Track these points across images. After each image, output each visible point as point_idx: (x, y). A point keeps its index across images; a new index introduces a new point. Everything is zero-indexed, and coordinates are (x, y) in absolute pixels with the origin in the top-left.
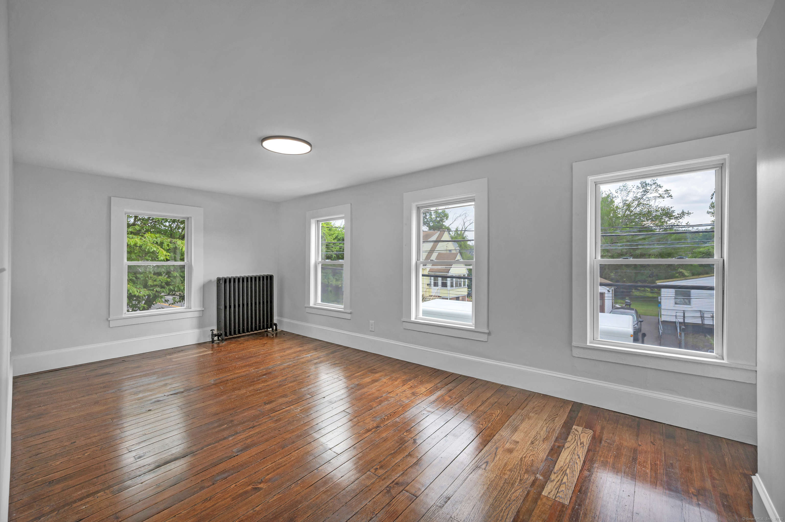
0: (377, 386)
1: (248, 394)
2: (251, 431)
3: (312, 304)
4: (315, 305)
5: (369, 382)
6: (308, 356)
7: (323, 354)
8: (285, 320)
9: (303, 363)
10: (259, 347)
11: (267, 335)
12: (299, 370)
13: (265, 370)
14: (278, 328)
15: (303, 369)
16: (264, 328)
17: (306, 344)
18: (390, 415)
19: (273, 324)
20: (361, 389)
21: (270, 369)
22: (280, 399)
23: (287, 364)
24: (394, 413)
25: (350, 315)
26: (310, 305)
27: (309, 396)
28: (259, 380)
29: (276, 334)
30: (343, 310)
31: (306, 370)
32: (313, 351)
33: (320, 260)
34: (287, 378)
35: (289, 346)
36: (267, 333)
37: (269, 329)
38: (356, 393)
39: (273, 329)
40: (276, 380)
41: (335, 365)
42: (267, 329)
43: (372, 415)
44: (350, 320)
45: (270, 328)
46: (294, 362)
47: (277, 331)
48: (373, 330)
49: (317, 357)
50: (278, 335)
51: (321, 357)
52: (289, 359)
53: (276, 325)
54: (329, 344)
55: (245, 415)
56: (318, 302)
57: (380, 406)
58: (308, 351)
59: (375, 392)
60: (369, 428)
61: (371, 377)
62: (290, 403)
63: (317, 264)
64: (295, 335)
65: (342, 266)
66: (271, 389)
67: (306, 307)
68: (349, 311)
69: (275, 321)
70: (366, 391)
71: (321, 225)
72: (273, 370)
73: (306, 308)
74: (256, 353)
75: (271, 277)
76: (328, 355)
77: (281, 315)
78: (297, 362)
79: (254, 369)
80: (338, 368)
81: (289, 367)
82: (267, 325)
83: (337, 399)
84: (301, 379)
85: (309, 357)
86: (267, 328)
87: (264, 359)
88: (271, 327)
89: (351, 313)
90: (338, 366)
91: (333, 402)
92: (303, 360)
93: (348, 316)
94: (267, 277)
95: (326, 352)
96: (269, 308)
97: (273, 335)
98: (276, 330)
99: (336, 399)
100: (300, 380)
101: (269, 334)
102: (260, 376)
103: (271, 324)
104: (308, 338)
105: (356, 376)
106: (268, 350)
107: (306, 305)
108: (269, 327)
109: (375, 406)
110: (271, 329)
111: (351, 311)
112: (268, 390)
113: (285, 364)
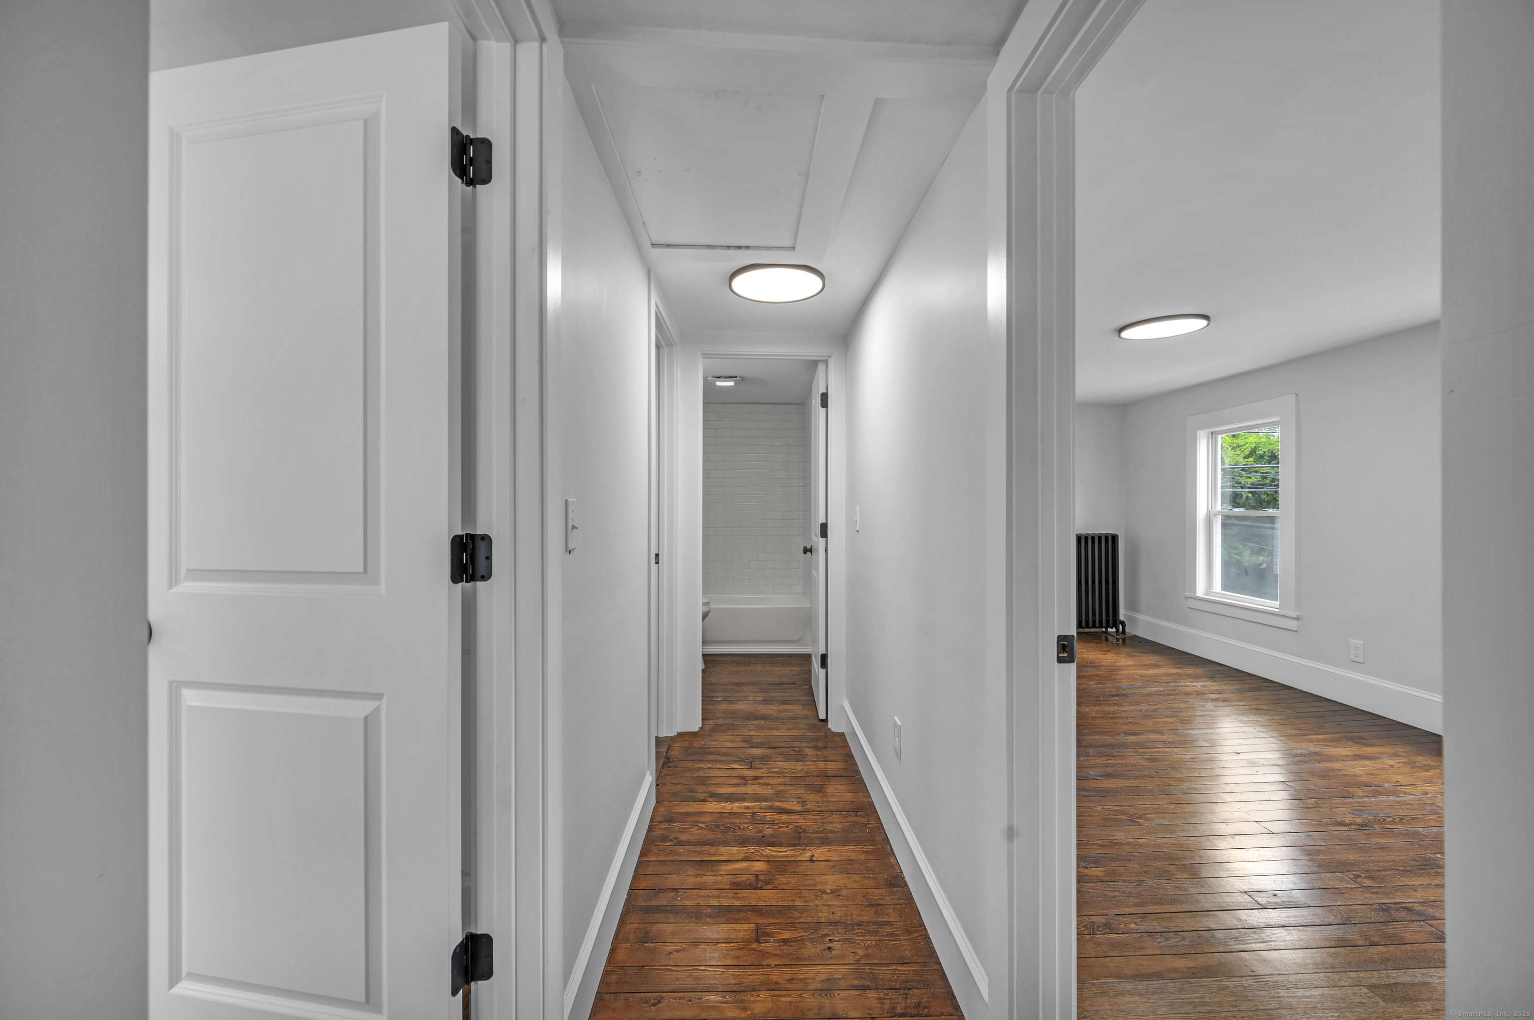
0: (1369, 767)
1: (1094, 714)
2: (1111, 760)
3: (1200, 592)
4: (1207, 595)
5: (1347, 756)
6: (1199, 685)
7: (1227, 687)
8: (1141, 617)
9: (1186, 694)
10: (1097, 655)
11: (1107, 639)
12: (1181, 703)
13: (1114, 689)
14: (1126, 631)
15: (1188, 702)
16: (1101, 626)
17: (1189, 665)
18: (1401, 819)
19: (1118, 622)
20: (1324, 761)
21: (1123, 689)
22: (1150, 734)
23: (1154, 689)
24: (1413, 819)
25: (1295, 623)
26: (1197, 595)
27: (1205, 744)
28: (1108, 701)
29: (1124, 640)
30: (1278, 610)
31: (1195, 706)
32: (1207, 679)
33: (1219, 508)
34: (1159, 709)
35: (1153, 662)
36: (1106, 635)
37: (1109, 630)
38: (1313, 765)
39: (1117, 631)
40: (1139, 708)
41: (1257, 710)
42: (1106, 628)
43: (1351, 806)
44: (1297, 631)
45: (1112, 628)
46: (1168, 688)
47: (1125, 634)
48: (1361, 659)
49: (1217, 690)
50: (1127, 642)
51: (1226, 692)
52: (1157, 682)
53: (1123, 623)
54: (1244, 674)
55: (1097, 739)
56: (1214, 590)
57: (1373, 799)
58: (1197, 678)
59: (1362, 775)
60: (1344, 821)
61: (1354, 749)
62: (1172, 744)
63: (1212, 516)
64: (1163, 647)
65: (1272, 520)
66: (1131, 718)
67: (1186, 598)
68: (1294, 614)
69: (1121, 618)
70: (1337, 768)
71: (1220, 442)
72: (1129, 692)
73: (1188, 599)
74: (1094, 663)
75: (1114, 538)
76: (1239, 691)
77: (1133, 606)
78: (1174, 690)
79: (1097, 684)
80: (1266, 717)
81: (1161, 695)
82: (1108, 621)
83: (1267, 763)
84: (1187, 717)
85: (1199, 687)
86: (1107, 626)
87: (1111, 674)
88: (1115, 625)
89: (1298, 619)
90: (1266, 714)
91: (1259, 764)
92: (1185, 690)
93: (1293, 625)
94: (1107, 537)
95: (1237, 687)
96: (1111, 592)
97: (1118, 640)
98: (1124, 632)
99: (1263, 761)
100: (1185, 717)
101: (1110, 638)
102: (1108, 696)
103: (1115, 621)
104: (1192, 656)
105: (1311, 739)
106: (1113, 661)
107: (1187, 594)
108: (1111, 625)
109: (1360, 794)
110: (1114, 630)
111: (1298, 613)
112: (1127, 718)
113: (1151, 689)
